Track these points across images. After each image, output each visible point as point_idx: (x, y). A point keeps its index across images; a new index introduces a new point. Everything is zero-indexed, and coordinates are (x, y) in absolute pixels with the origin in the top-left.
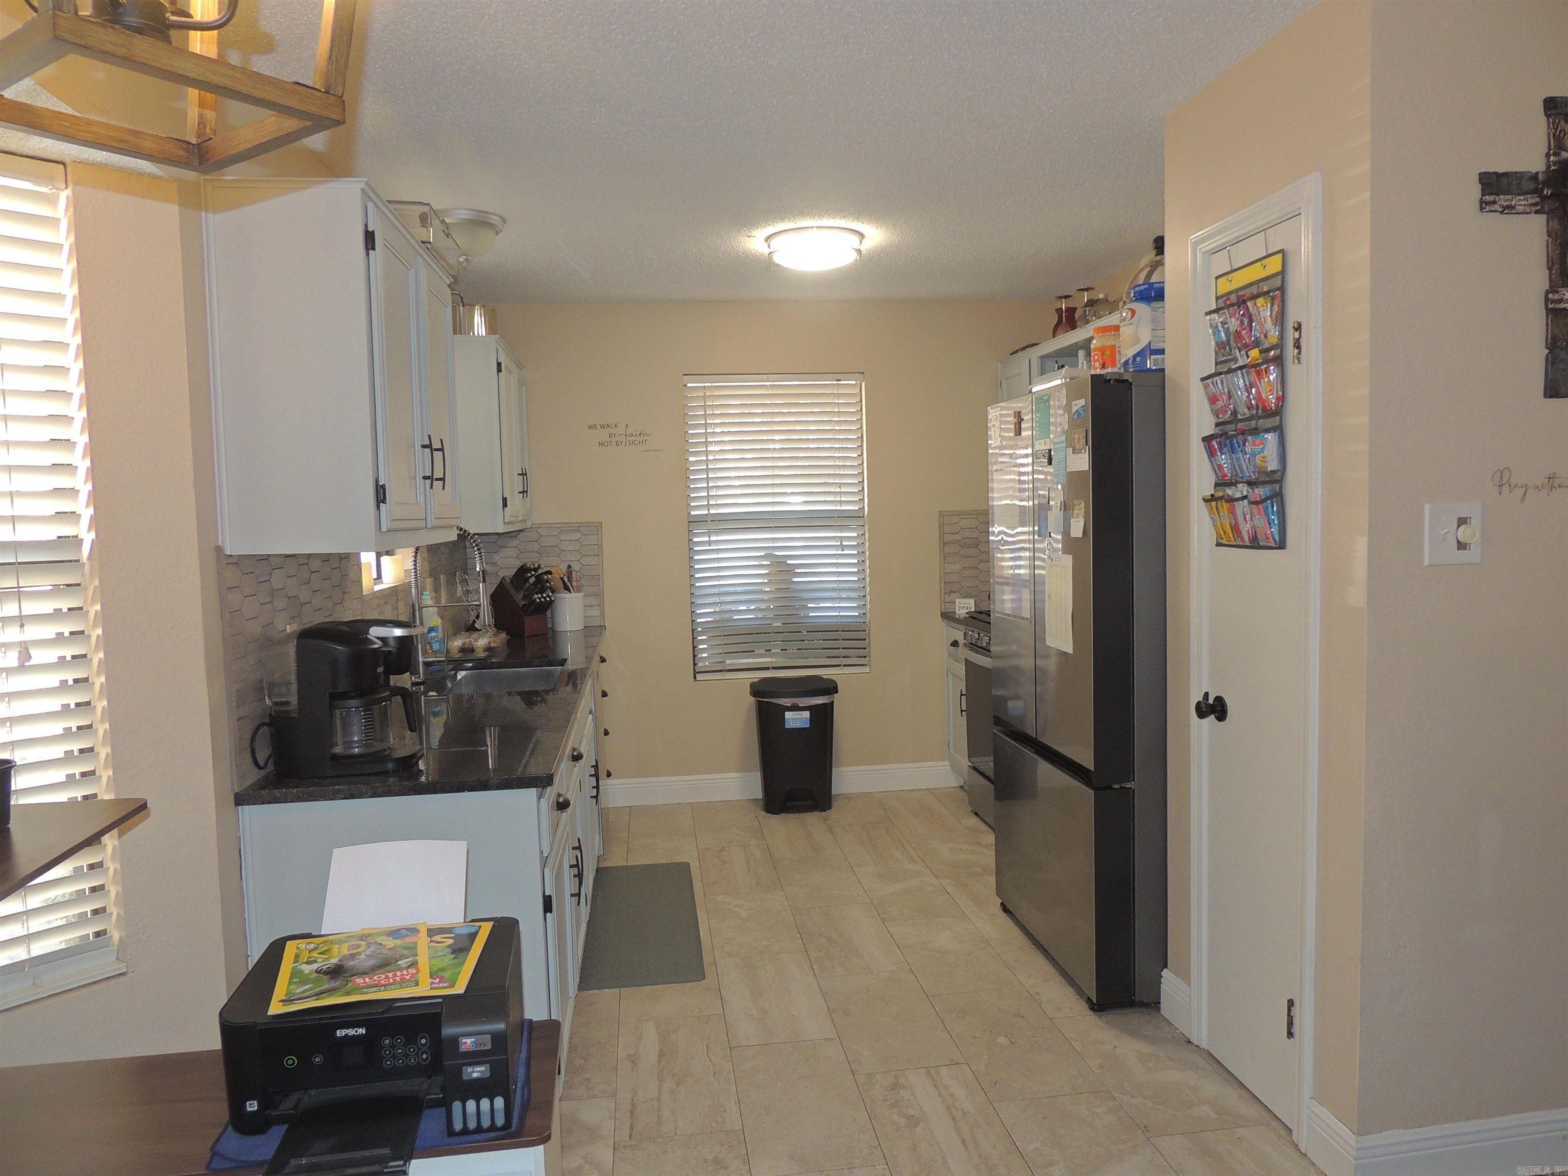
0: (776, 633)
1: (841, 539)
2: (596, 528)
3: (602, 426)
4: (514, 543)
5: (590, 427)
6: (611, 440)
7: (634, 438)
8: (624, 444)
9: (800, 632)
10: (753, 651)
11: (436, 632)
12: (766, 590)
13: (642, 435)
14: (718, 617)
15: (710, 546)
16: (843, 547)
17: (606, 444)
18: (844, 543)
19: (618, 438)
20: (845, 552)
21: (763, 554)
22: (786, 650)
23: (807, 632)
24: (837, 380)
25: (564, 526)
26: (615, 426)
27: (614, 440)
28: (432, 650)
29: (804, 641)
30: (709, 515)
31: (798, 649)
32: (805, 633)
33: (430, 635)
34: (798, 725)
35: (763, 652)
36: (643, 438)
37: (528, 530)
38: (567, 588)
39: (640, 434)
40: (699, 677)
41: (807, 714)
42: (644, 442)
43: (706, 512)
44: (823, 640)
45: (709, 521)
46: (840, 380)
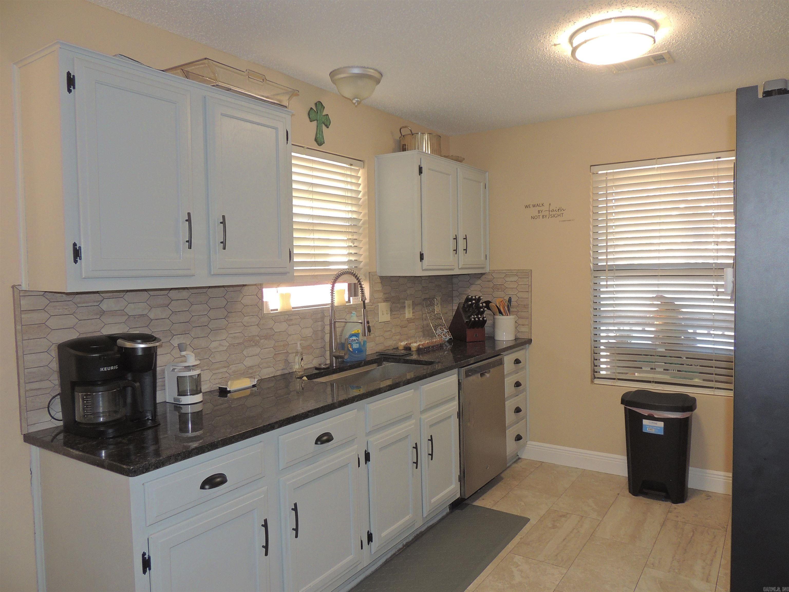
0: (660, 356)
1: (717, 286)
2: (528, 274)
3: (534, 206)
4: (479, 282)
5: (526, 207)
6: (539, 214)
7: (554, 213)
8: (547, 217)
9: (681, 358)
10: (641, 368)
11: (357, 337)
12: (655, 323)
13: (560, 210)
14: (620, 340)
15: (607, 288)
16: (718, 293)
17: (536, 217)
18: (719, 290)
19: (544, 213)
20: (720, 297)
21: (654, 296)
22: (668, 370)
23: (687, 358)
24: (717, 158)
25: (508, 271)
26: (542, 205)
27: (541, 214)
28: (352, 348)
29: (683, 364)
30: (607, 265)
31: (678, 371)
32: (685, 359)
33: (351, 339)
34: (653, 431)
35: (649, 369)
36: (560, 212)
37: (488, 274)
38: (500, 312)
39: (559, 210)
40: (596, 381)
41: (661, 424)
42: (561, 215)
43: (605, 264)
44: (700, 366)
45: (607, 270)
46: (720, 158)
